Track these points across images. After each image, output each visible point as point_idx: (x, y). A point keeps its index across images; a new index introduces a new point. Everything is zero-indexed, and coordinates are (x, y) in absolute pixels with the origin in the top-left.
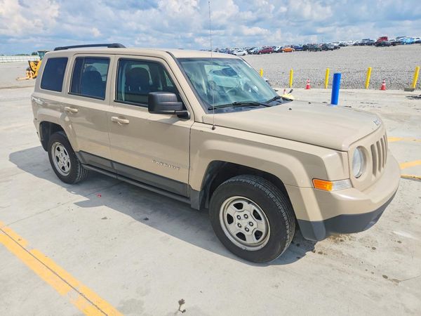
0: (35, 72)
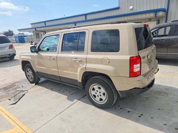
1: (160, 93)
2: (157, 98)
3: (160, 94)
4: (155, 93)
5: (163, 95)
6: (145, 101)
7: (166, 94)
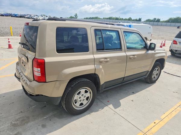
1: (22, 121)
2: (21, 112)
3: (21, 119)
4: (28, 118)
5: (17, 120)
6: (30, 102)
7: (15, 125)
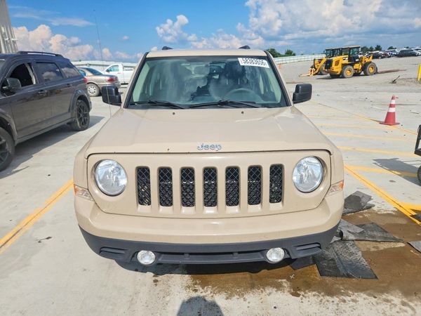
0: (316, 69)
